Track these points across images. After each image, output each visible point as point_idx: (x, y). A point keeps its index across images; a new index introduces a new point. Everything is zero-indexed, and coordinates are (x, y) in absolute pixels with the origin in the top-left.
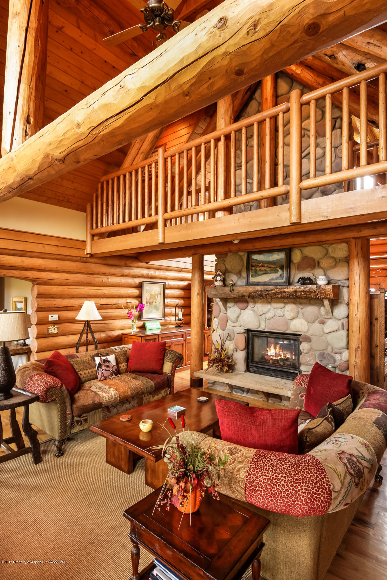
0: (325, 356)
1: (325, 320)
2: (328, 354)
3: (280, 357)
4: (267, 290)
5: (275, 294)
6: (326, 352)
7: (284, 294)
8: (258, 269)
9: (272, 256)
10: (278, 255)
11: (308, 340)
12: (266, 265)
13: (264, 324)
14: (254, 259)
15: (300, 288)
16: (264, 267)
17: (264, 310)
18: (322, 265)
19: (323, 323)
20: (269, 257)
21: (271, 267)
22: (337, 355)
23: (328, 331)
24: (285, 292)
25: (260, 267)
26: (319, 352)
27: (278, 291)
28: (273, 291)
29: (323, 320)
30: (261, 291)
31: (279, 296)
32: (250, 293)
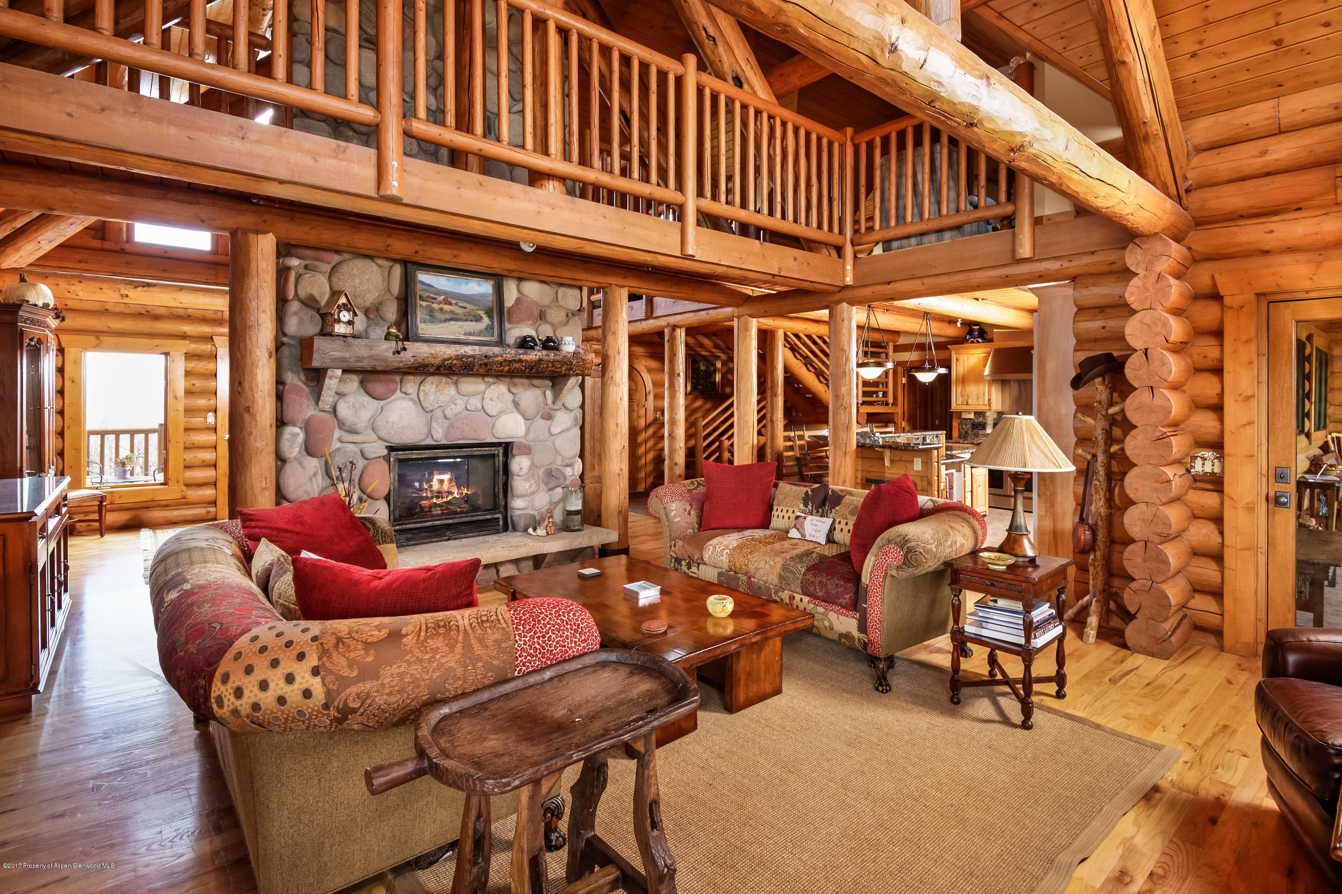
0: (554, 473)
1: (552, 412)
2: (557, 469)
3: (450, 497)
4: (486, 356)
5: (501, 364)
6: (553, 467)
7: (517, 365)
8: (435, 306)
9: (467, 284)
10: (479, 285)
11: (527, 450)
12: (454, 301)
13: (440, 430)
14: (423, 283)
15: (548, 355)
16: (450, 304)
17: (442, 398)
18: (549, 318)
19: (549, 417)
20: (460, 285)
21: (465, 308)
22: (568, 469)
23: (558, 430)
24: (520, 361)
25: (440, 303)
26: (543, 470)
27: (509, 357)
28: (499, 359)
29: (549, 413)
30: (473, 356)
31: (506, 369)
32: (445, 360)
